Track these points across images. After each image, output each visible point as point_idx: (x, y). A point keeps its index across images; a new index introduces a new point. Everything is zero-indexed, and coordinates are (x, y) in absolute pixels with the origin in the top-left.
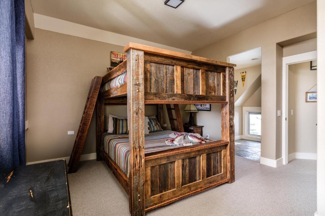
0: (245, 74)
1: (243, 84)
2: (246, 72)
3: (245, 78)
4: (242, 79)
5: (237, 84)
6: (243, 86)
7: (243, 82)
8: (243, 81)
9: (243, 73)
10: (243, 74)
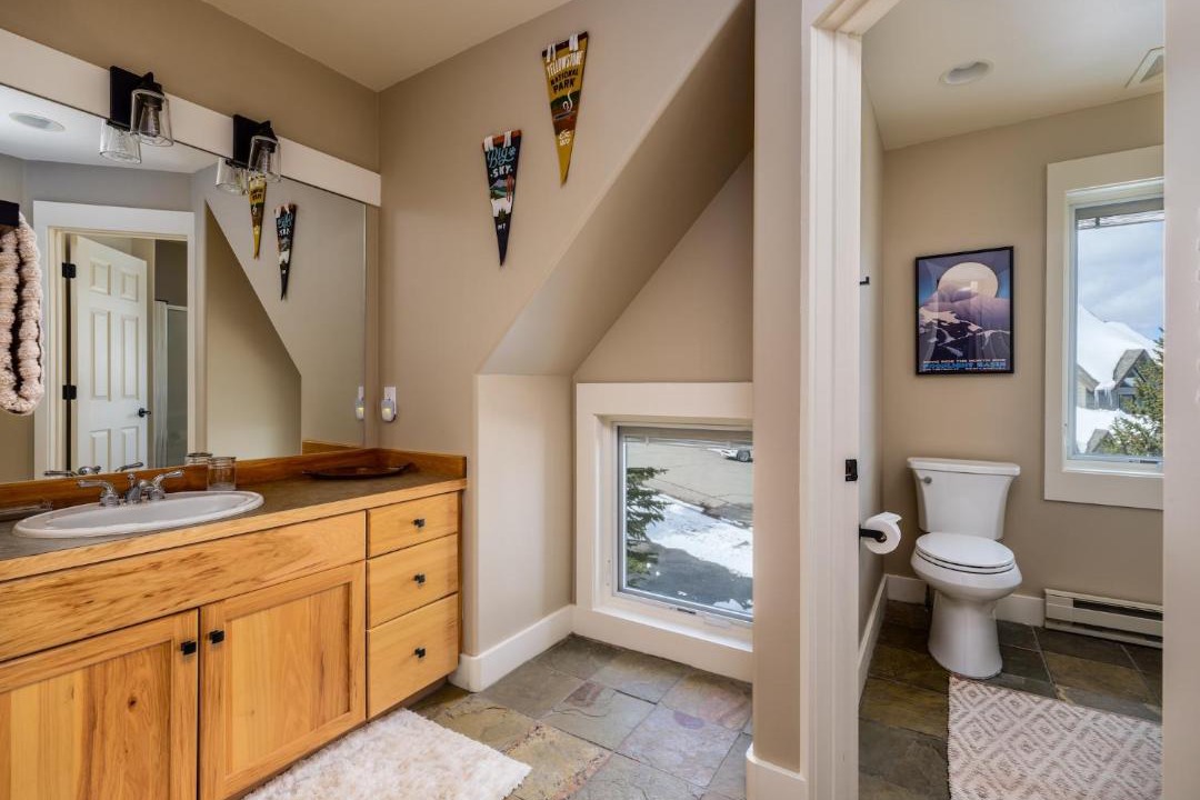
0: (577, 59)
1: (565, 155)
2: (583, 37)
3: (576, 96)
4: (556, 105)
5: (515, 164)
6: (565, 179)
7: (566, 134)
8: (558, 129)
9: (562, 46)
10: (563, 63)
